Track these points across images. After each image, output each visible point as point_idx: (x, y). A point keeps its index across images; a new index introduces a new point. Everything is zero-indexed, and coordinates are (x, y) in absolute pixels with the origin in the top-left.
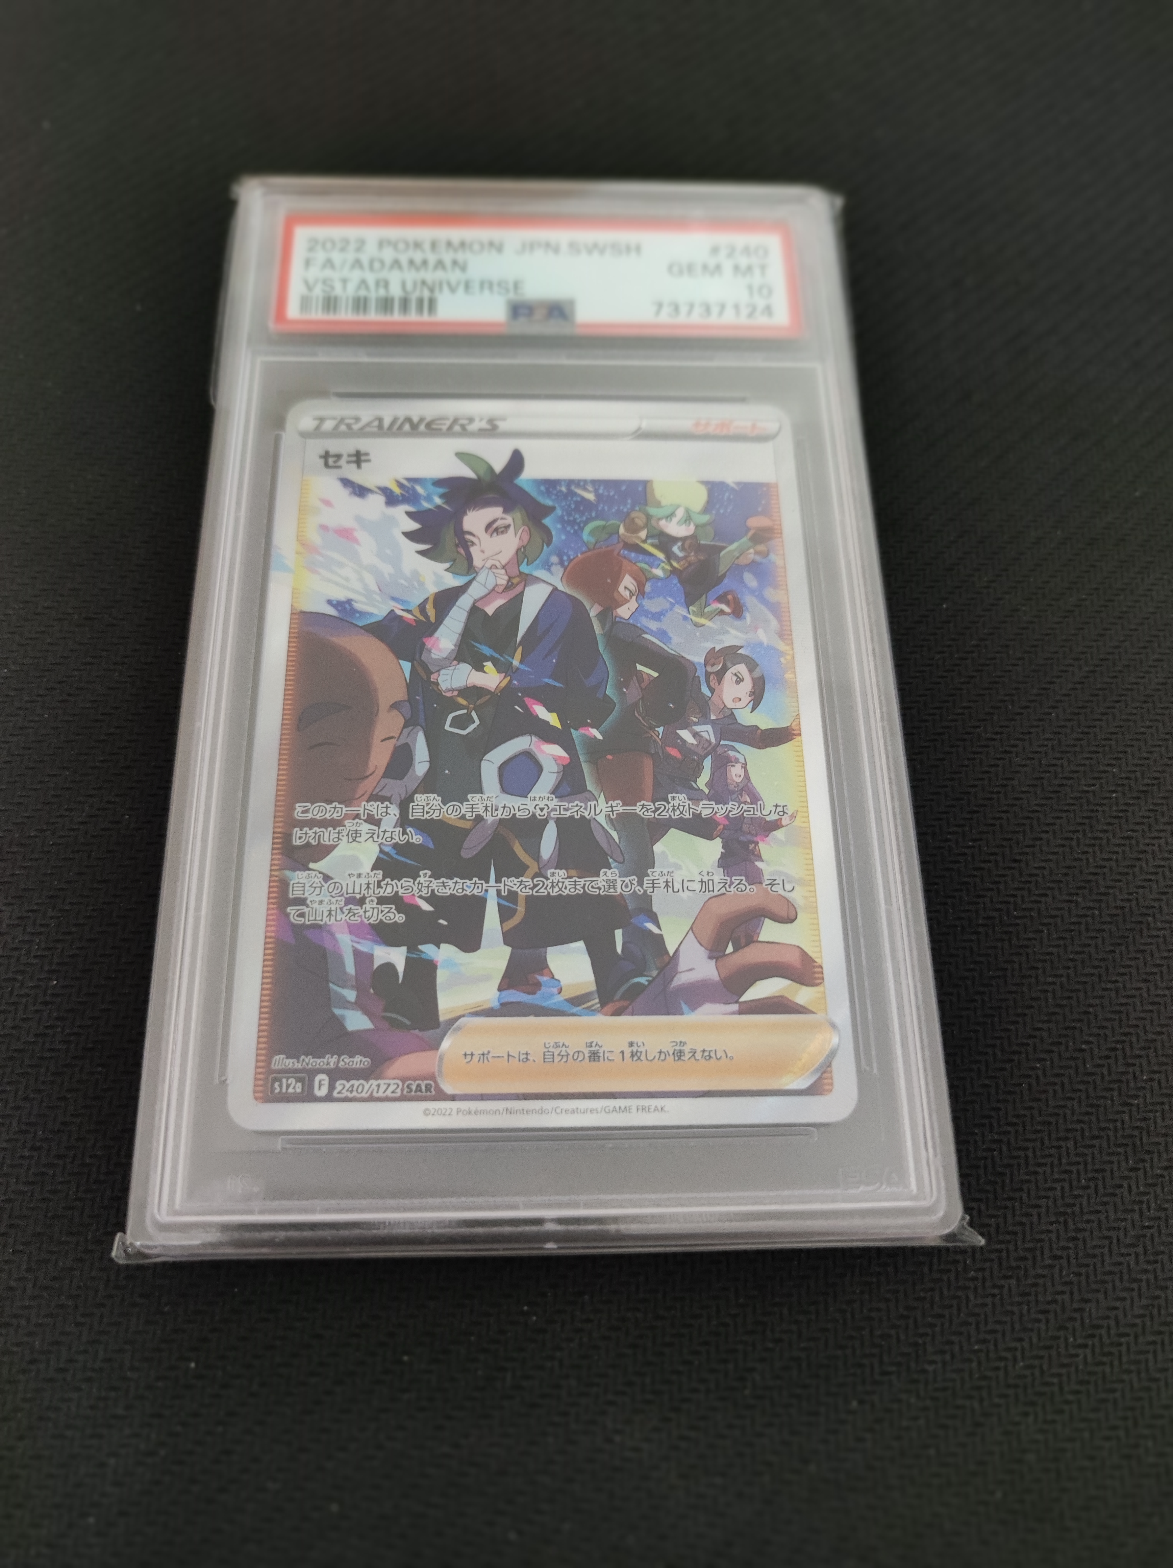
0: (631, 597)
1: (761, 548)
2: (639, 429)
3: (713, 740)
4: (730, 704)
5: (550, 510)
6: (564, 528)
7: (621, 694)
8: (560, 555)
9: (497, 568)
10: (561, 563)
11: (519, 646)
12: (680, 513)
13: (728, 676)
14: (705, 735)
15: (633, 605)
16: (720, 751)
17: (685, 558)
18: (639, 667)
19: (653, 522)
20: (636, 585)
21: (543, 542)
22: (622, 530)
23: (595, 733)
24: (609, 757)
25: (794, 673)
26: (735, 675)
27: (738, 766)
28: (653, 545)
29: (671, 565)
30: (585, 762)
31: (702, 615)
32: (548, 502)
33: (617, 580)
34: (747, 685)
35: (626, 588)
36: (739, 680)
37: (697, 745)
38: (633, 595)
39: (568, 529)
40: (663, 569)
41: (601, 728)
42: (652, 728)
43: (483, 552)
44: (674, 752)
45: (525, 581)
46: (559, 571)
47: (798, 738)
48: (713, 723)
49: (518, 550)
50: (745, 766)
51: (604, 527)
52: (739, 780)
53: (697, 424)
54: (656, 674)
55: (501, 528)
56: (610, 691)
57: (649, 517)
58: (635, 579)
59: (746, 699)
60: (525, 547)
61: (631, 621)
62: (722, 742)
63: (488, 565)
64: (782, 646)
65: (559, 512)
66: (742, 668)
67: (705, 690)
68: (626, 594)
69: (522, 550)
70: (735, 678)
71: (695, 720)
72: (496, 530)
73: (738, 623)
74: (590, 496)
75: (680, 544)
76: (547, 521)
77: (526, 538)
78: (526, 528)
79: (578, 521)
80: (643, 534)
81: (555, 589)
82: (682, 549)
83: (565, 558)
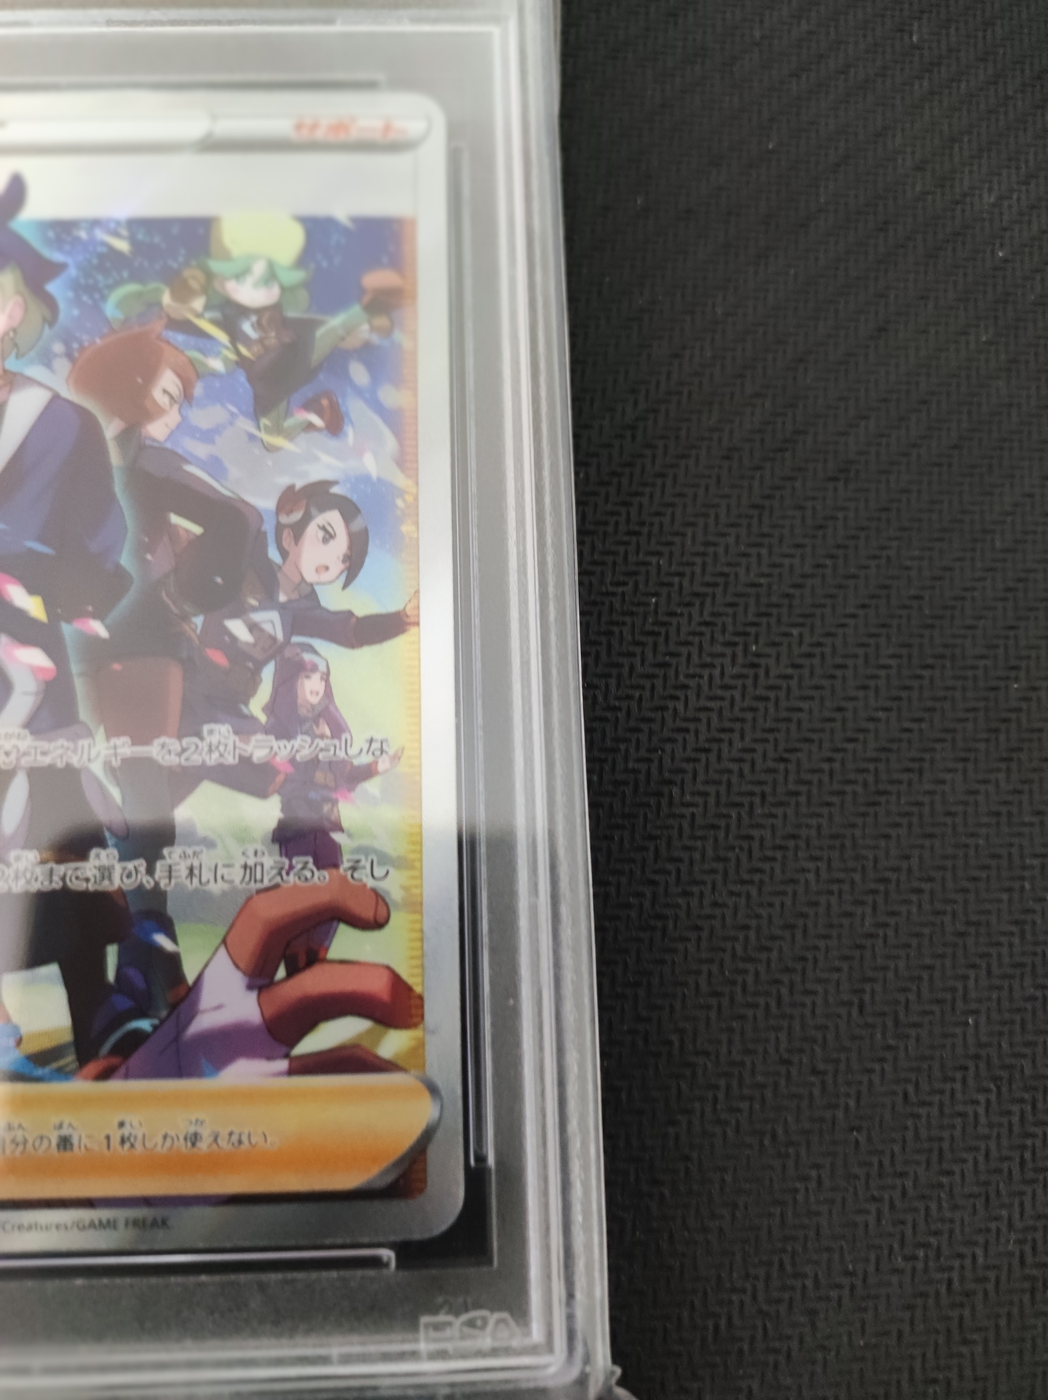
0: (171, 405)
1: (381, 321)
2: (210, 136)
3: (280, 636)
4: (310, 577)
5: (58, 269)
6: (78, 297)
7: (143, 562)
8: (68, 342)
10: (69, 355)
12: (259, 269)
13: (312, 531)
14: (268, 628)
16: (288, 653)
18: (175, 519)
19: (217, 285)
21: (45, 321)
22: (166, 299)
23: (98, 628)
24: (117, 667)
25: (417, 524)
26: (324, 528)
27: (316, 677)
28: (213, 321)
29: (238, 353)
30: (81, 675)
31: (278, 430)
32: (57, 257)
33: (152, 379)
34: (341, 544)
36: (328, 536)
37: (255, 645)
38: (175, 402)
39: (85, 298)
40: (226, 360)
41: (108, 621)
42: (185, 618)
44: (218, 658)
45: (12, 382)
46: (62, 366)
47: (413, 630)
48: (282, 608)
50: (326, 677)
51: (139, 295)
52: (314, 700)
53: (299, 127)
54: (197, 530)
56: (126, 560)
59: (337, 567)
61: (168, 445)
62: (295, 639)
64: (400, 480)
66: (334, 518)
67: (273, 554)
69: (11, 334)
70: (321, 534)
71: (254, 602)
73: (333, 443)
74: (122, 246)
76: (54, 287)
77: (19, 314)
78: (20, 299)
79: (101, 285)
80: (198, 303)
81: (56, 397)
82: (258, 325)
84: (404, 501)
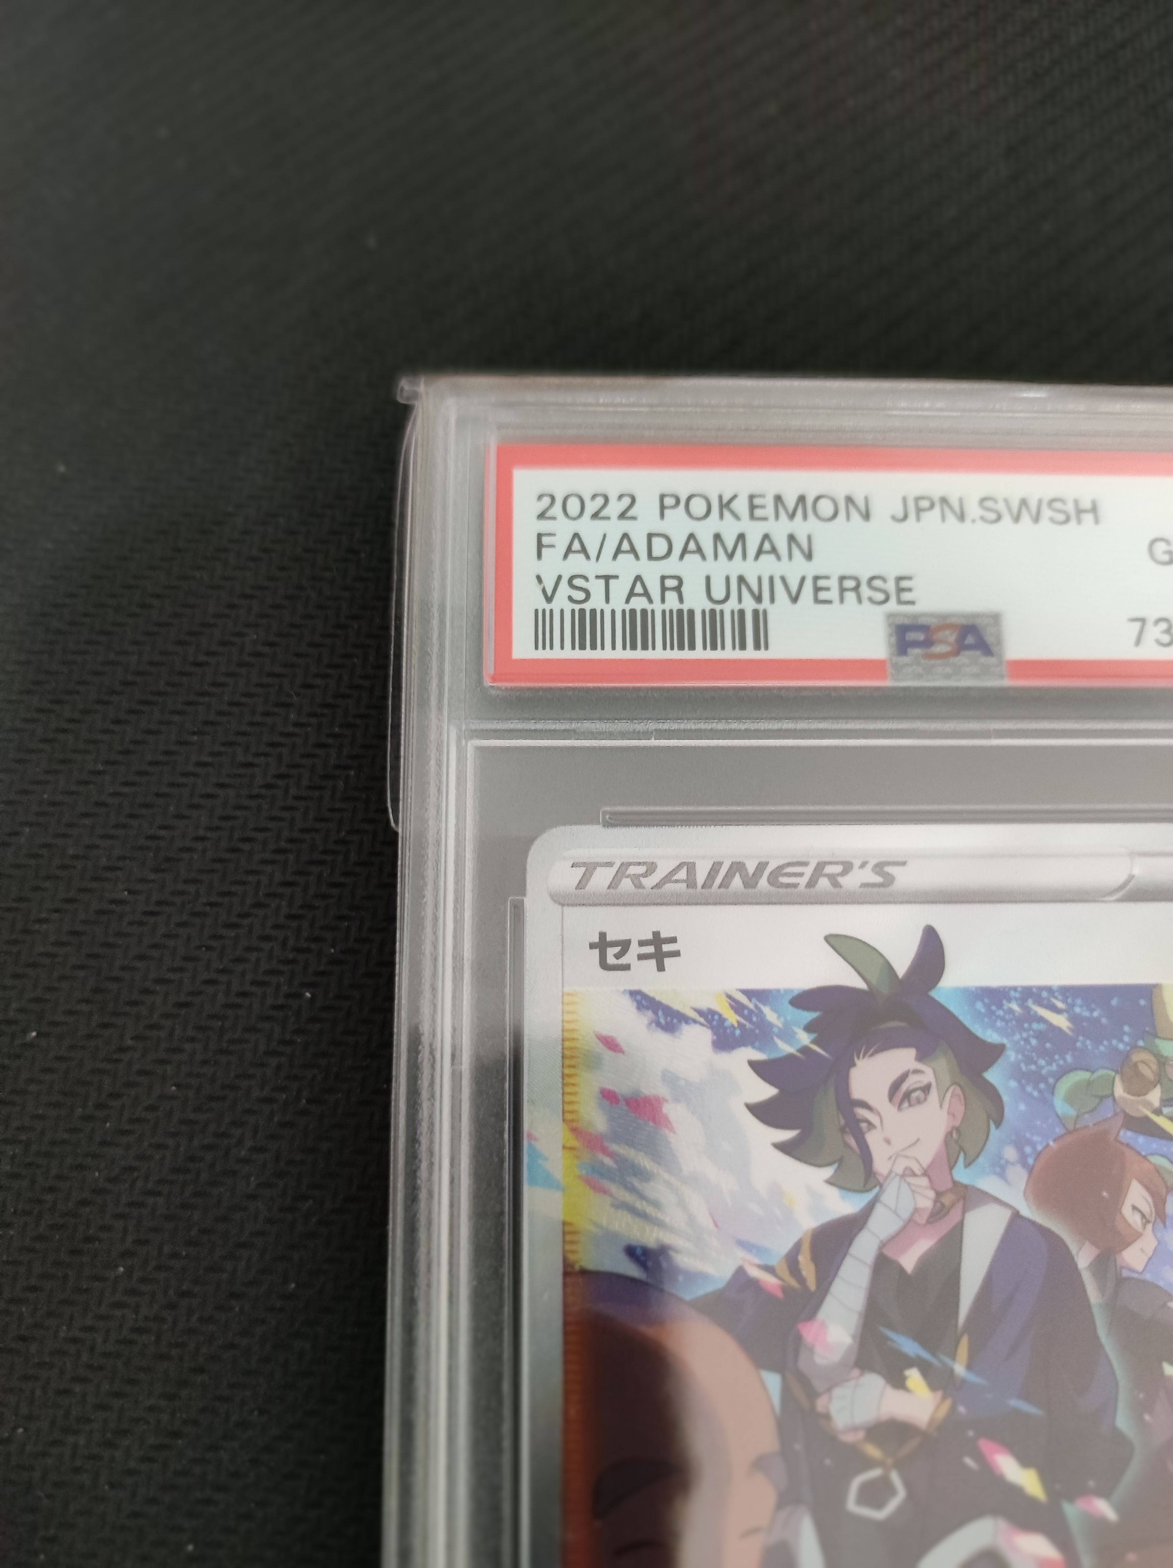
0: (1144, 1226)
2: (1131, 877)
5: (995, 1052)
6: (1022, 1088)
8: (1019, 1144)
9: (914, 1175)
10: (1023, 1161)
11: (962, 1335)
15: (1149, 1243)
18: (1168, 1370)
19: (1169, 1071)
20: (1150, 1199)
21: (989, 1117)
22: (1119, 1090)
23: (1104, 1508)
24: (1131, 1557)
32: (992, 1036)
33: (1119, 1192)
35: (1134, 1208)
38: (1148, 1222)
39: (1029, 1089)
41: (1114, 1499)
43: (888, 1142)
45: (964, 1198)
46: (1019, 1176)
49: (949, 1134)
51: (1089, 1083)
55: (915, 1090)
56: (1123, 1421)
57: (1162, 1062)
58: (1148, 1189)
60: (958, 1130)
63: (899, 1169)
65: (1011, 1055)
68: (1135, 1220)
69: (955, 1135)
72: (907, 1095)
74: (1061, 1021)
76: (993, 1076)
77: (960, 1109)
78: (958, 1091)
79: (1044, 1072)
80: (1154, 1097)
81: (1016, 1216)
83: (1028, 1149)
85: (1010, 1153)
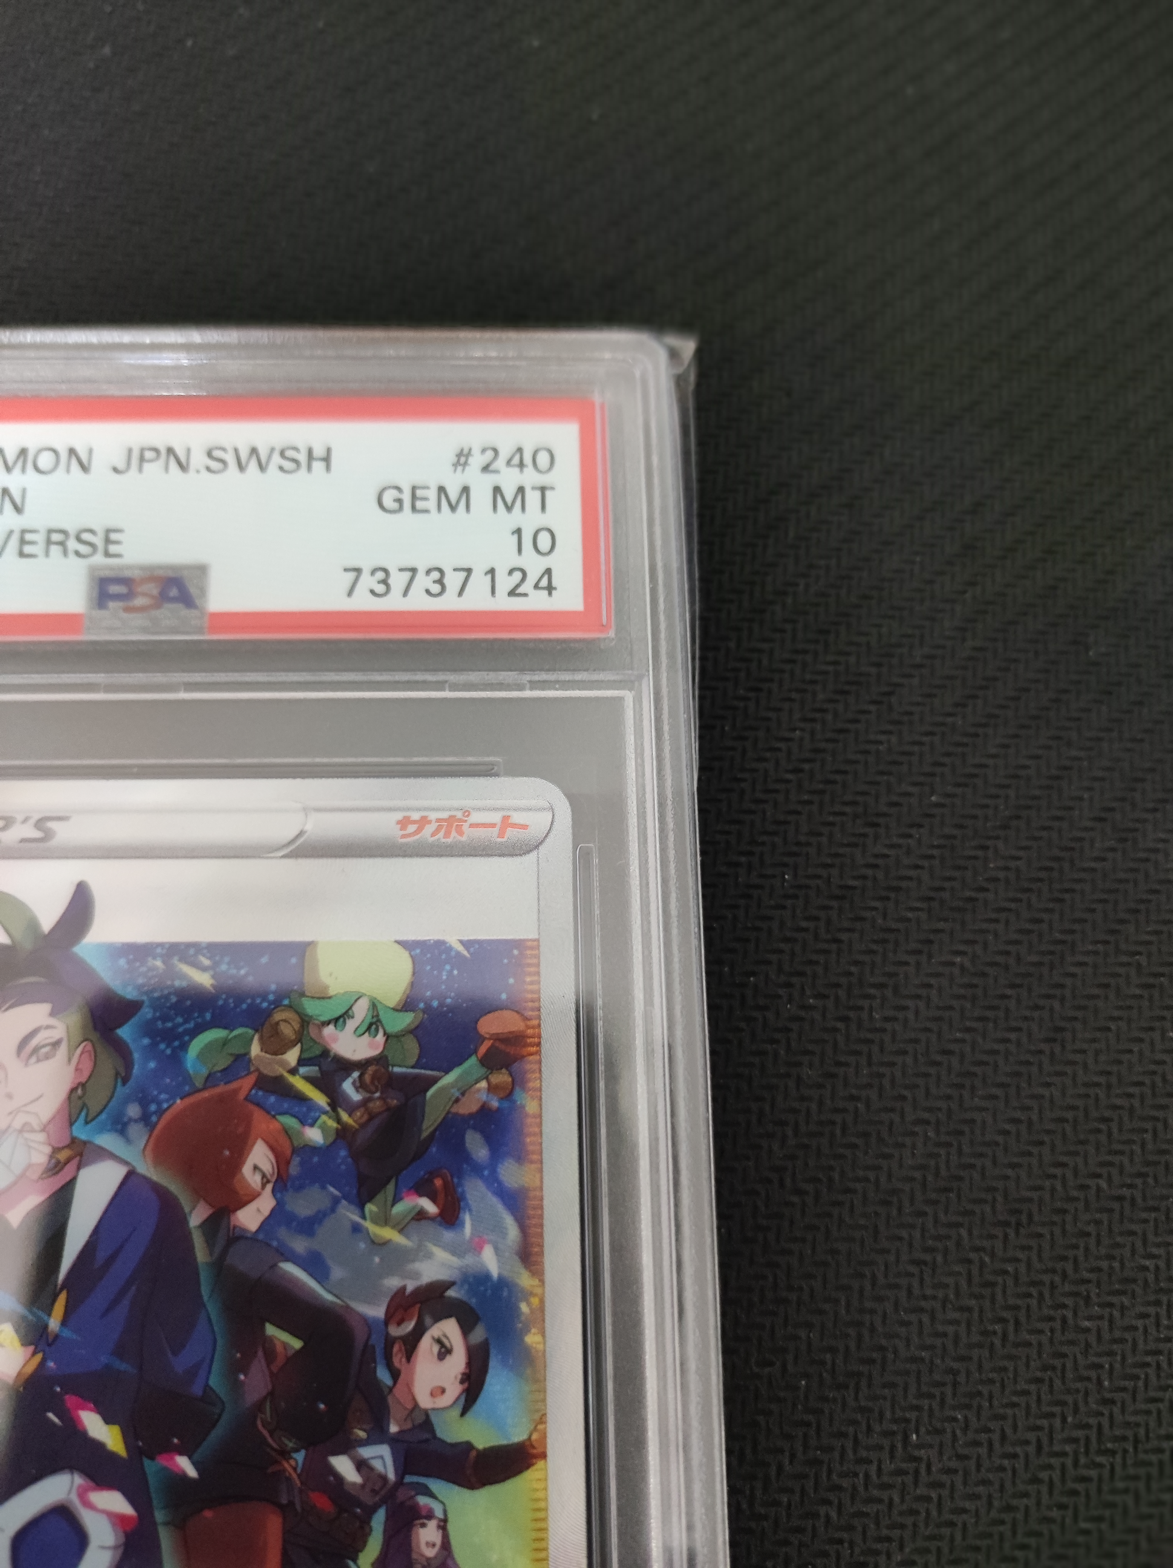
0: (264, 1186)
1: (501, 1078)
2: (301, 833)
3: (391, 1476)
4: (425, 1401)
6: (154, 1045)
7: (236, 1387)
9: (33, 1131)
10: (146, 1118)
11: (61, 1290)
15: (265, 1204)
17: (364, 1103)
18: (271, 1330)
20: (274, 1161)
23: (186, 1466)
24: (207, 1513)
27: (432, 1524)
28: (308, 1079)
29: (338, 1120)
31: (384, 1220)
32: (131, 993)
33: (241, 1152)
34: (458, 1361)
35: (256, 1168)
36: (444, 1351)
37: (363, 1486)
38: (268, 1181)
39: (162, 1046)
40: (324, 1129)
41: (196, 1456)
42: (285, 1454)
44: (322, 1502)
45: (81, 1155)
47: (540, 1464)
49: (73, 1090)
50: (443, 1526)
51: (225, 1042)
53: (404, 823)
54: (297, 1344)
55: (44, 1046)
56: (216, 1381)
57: (305, 1021)
59: (454, 1390)
60: (83, 1085)
61: (261, 1237)
62: (408, 1479)
63: (17, 1124)
66: (450, 1328)
67: (383, 1375)
68: (254, 1180)
69: (80, 1091)
70: (436, 1348)
71: (362, 1434)
72: (36, 1050)
73: (448, 1235)
74: (204, 979)
75: (356, 1074)
76: (125, 1032)
77: (88, 1066)
79: (181, 1030)
80: (292, 1056)
81: (132, 1173)
82: (360, 1085)
83: (153, 1108)
84: (529, 1304)
85: (133, 1111)
